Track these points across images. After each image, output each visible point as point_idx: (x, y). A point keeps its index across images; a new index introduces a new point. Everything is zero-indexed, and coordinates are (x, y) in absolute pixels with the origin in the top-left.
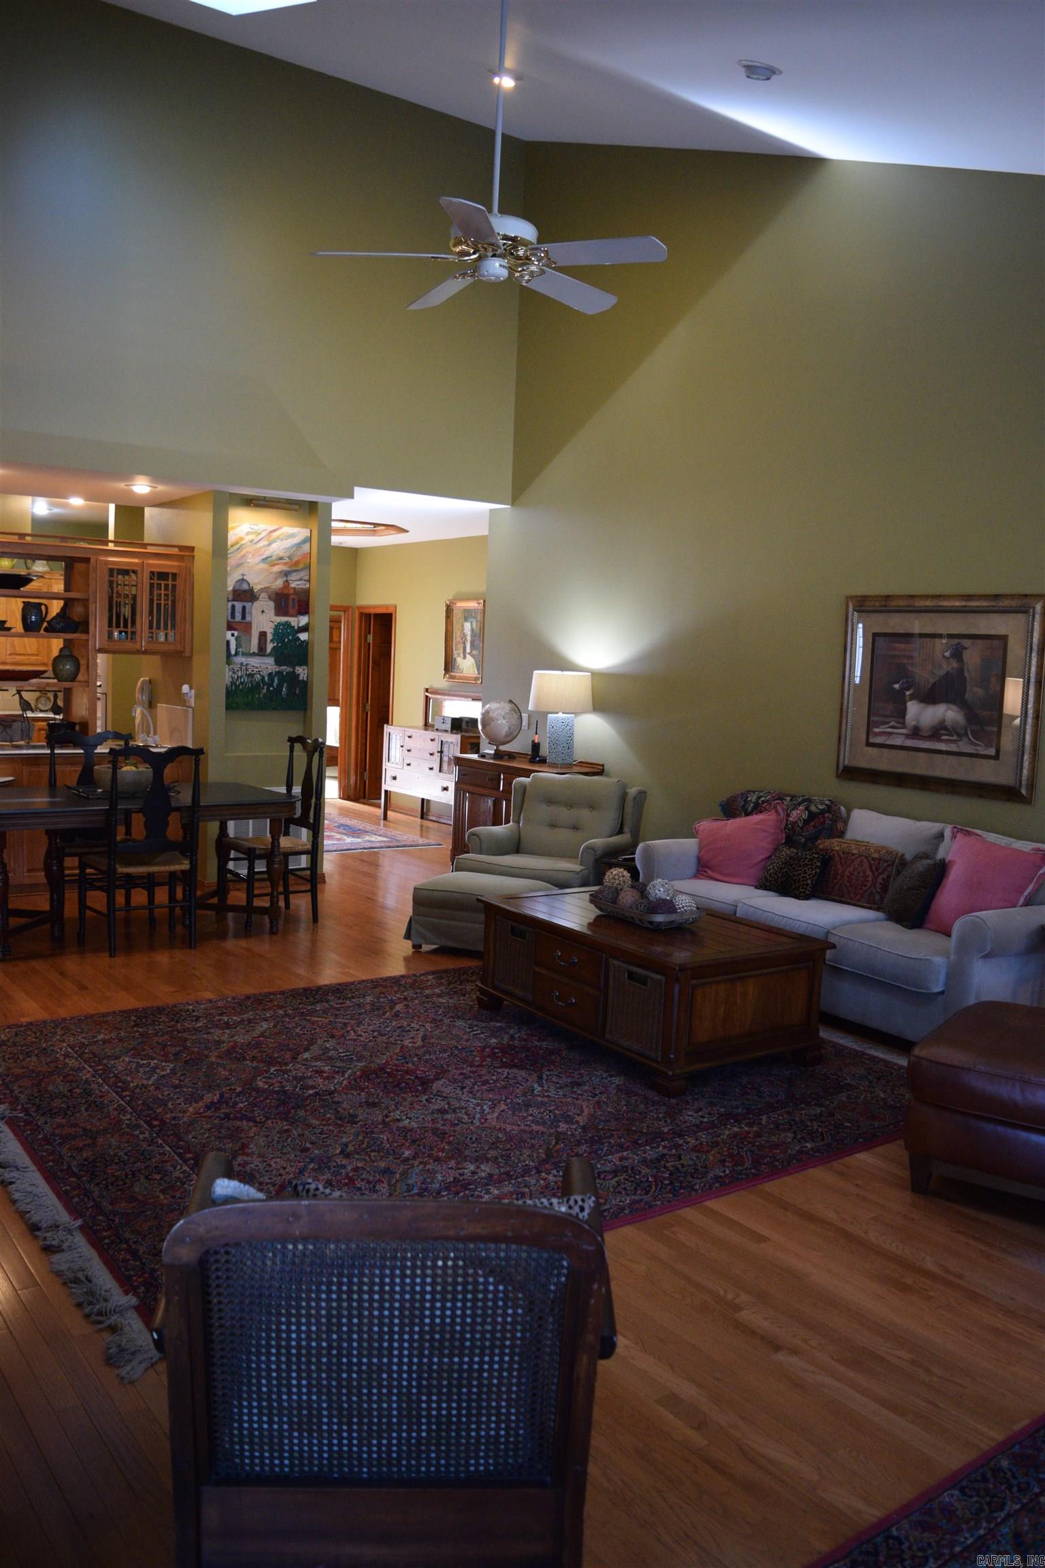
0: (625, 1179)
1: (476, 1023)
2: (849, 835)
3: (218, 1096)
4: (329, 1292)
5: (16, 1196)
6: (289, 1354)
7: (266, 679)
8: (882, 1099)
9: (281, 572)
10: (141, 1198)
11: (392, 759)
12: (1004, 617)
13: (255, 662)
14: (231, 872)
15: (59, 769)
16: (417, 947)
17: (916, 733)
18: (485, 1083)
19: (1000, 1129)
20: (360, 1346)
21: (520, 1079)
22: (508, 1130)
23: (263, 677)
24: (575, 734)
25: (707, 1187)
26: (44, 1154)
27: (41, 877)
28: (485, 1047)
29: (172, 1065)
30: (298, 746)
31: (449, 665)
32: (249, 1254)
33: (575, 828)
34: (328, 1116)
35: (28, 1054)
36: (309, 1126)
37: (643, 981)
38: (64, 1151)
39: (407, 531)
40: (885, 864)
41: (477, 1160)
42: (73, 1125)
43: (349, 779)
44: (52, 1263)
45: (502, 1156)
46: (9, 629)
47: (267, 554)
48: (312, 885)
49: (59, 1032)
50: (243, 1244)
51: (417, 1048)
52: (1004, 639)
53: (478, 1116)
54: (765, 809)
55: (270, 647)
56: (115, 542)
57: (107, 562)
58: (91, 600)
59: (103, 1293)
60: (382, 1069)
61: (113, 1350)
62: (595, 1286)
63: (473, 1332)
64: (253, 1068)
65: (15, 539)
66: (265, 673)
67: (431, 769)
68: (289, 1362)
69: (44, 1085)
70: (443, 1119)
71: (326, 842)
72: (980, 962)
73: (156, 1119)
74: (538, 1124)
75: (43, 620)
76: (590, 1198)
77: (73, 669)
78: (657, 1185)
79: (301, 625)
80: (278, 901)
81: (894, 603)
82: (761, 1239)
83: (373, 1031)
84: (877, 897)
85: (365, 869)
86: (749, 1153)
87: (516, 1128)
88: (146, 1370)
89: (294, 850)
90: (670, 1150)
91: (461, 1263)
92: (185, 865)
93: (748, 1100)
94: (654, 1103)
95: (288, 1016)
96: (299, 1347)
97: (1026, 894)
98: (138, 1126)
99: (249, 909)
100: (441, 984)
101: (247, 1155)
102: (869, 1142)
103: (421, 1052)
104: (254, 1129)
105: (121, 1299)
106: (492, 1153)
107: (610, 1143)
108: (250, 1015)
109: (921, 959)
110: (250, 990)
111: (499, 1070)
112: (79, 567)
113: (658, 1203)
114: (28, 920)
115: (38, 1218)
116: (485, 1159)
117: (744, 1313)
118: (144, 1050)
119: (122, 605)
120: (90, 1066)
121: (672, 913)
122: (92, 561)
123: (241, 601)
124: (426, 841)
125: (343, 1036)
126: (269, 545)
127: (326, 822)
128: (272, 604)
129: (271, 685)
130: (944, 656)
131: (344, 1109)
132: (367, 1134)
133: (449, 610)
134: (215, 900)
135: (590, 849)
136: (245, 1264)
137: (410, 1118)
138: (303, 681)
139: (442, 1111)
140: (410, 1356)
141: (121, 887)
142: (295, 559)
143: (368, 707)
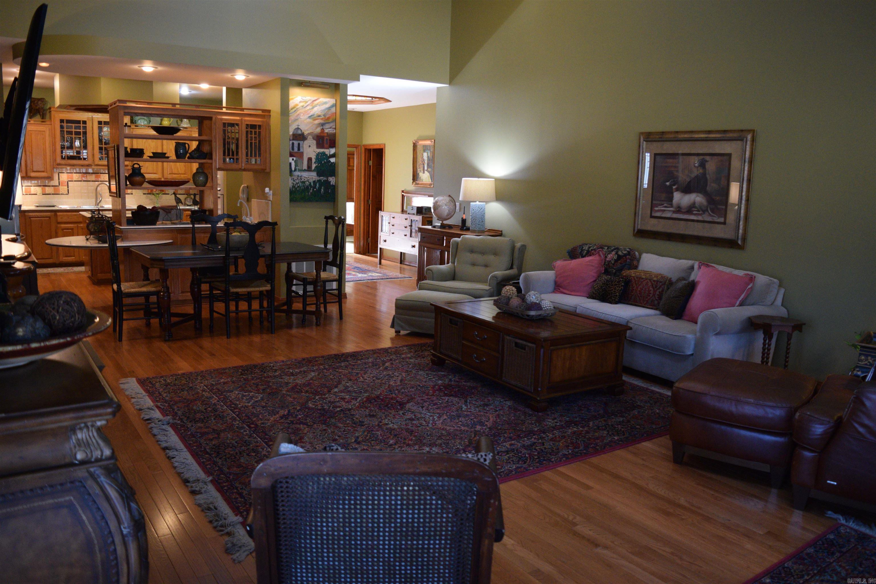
0: (513, 456)
1: (430, 372)
2: (640, 268)
3: (287, 411)
4: (344, 504)
5: (176, 464)
6: (322, 539)
7: (312, 184)
8: (658, 413)
9: (319, 124)
10: (244, 465)
11: (384, 230)
12: (729, 143)
13: (305, 175)
14: (294, 291)
15: (197, 235)
16: (398, 332)
17: (679, 210)
18: (435, 404)
19: (723, 427)
20: (362, 535)
21: (455, 402)
22: (448, 429)
23: (310, 183)
24: (486, 214)
25: (559, 459)
26: (191, 442)
27: (188, 296)
28: (435, 385)
29: (261, 396)
30: (330, 221)
31: (415, 177)
32: (299, 484)
33: (486, 266)
34: (348, 422)
35: (183, 390)
36: (337, 427)
37: (523, 348)
38: (202, 441)
39: (390, 101)
40: (660, 284)
41: (430, 445)
42: (208, 427)
43: (360, 242)
44: (195, 499)
45: (444, 443)
46: (168, 157)
47: (311, 113)
48: (339, 299)
49: (199, 378)
50: (296, 477)
51: (397, 386)
52: (729, 155)
53: (431, 422)
54: (593, 254)
55: (314, 166)
56: (227, 108)
57: (222, 119)
58: (213, 142)
59: (223, 515)
60: (378, 397)
61: (230, 545)
62: (492, 501)
63: (424, 527)
64: (307, 397)
65: (170, 107)
66: (311, 181)
67: (406, 235)
68: (322, 544)
69: (191, 406)
70: (411, 424)
71: (347, 277)
72: (714, 337)
73: (253, 424)
74: (464, 426)
75: (187, 152)
76: (489, 454)
77: (204, 180)
78: (530, 459)
79: (331, 154)
80: (320, 308)
81: (668, 136)
82: (588, 488)
83: (373, 377)
84: (656, 302)
85: (369, 291)
86: (582, 442)
87: (452, 428)
88: (248, 555)
89: (328, 279)
90: (538, 440)
91: (417, 488)
92: (268, 287)
93: (582, 413)
94: (530, 415)
95: (326, 369)
96: (328, 535)
97: (740, 299)
98: (242, 428)
99: (304, 312)
100: (411, 352)
101: (303, 442)
102: (650, 436)
103: (400, 387)
104: (307, 429)
105: (233, 518)
106: (439, 442)
107: (504, 436)
108: (305, 369)
109: (680, 336)
110: (304, 356)
111: (443, 398)
112: (206, 122)
113: (531, 468)
114: (181, 319)
115: (188, 476)
116: (435, 445)
117: (578, 527)
118: (246, 387)
119: (231, 144)
120: (217, 396)
121: (539, 310)
122: (214, 119)
123: (297, 140)
124: (403, 276)
125: (356, 380)
126: (313, 108)
127: (347, 266)
128: (315, 142)
129: (315, 187)
130: (695, 166)
131: (357, 418)
132: (369, 431)
133: (415, 146)
134: (285, 307)
135: (494, 277)
136: (297, 489)
137: (393, 423)
138: (333, 185)
139: (411, 419)
140: (390, 540)
141: (233, 300)
142: (327, 116)
143: (370, 202)
